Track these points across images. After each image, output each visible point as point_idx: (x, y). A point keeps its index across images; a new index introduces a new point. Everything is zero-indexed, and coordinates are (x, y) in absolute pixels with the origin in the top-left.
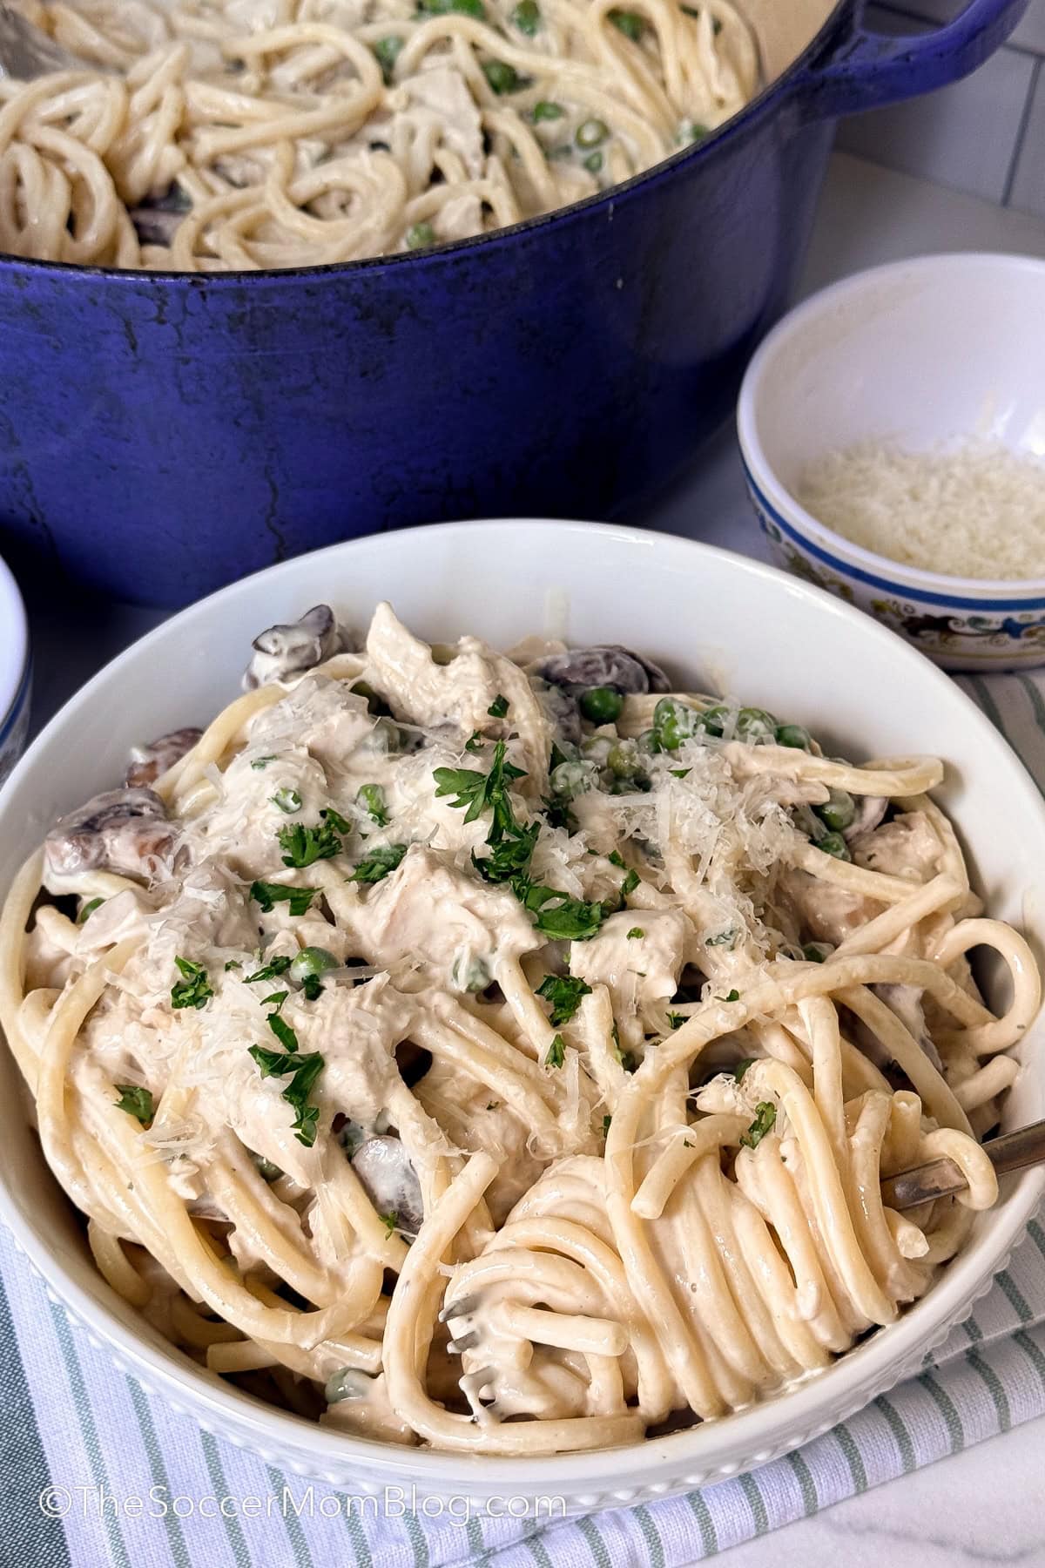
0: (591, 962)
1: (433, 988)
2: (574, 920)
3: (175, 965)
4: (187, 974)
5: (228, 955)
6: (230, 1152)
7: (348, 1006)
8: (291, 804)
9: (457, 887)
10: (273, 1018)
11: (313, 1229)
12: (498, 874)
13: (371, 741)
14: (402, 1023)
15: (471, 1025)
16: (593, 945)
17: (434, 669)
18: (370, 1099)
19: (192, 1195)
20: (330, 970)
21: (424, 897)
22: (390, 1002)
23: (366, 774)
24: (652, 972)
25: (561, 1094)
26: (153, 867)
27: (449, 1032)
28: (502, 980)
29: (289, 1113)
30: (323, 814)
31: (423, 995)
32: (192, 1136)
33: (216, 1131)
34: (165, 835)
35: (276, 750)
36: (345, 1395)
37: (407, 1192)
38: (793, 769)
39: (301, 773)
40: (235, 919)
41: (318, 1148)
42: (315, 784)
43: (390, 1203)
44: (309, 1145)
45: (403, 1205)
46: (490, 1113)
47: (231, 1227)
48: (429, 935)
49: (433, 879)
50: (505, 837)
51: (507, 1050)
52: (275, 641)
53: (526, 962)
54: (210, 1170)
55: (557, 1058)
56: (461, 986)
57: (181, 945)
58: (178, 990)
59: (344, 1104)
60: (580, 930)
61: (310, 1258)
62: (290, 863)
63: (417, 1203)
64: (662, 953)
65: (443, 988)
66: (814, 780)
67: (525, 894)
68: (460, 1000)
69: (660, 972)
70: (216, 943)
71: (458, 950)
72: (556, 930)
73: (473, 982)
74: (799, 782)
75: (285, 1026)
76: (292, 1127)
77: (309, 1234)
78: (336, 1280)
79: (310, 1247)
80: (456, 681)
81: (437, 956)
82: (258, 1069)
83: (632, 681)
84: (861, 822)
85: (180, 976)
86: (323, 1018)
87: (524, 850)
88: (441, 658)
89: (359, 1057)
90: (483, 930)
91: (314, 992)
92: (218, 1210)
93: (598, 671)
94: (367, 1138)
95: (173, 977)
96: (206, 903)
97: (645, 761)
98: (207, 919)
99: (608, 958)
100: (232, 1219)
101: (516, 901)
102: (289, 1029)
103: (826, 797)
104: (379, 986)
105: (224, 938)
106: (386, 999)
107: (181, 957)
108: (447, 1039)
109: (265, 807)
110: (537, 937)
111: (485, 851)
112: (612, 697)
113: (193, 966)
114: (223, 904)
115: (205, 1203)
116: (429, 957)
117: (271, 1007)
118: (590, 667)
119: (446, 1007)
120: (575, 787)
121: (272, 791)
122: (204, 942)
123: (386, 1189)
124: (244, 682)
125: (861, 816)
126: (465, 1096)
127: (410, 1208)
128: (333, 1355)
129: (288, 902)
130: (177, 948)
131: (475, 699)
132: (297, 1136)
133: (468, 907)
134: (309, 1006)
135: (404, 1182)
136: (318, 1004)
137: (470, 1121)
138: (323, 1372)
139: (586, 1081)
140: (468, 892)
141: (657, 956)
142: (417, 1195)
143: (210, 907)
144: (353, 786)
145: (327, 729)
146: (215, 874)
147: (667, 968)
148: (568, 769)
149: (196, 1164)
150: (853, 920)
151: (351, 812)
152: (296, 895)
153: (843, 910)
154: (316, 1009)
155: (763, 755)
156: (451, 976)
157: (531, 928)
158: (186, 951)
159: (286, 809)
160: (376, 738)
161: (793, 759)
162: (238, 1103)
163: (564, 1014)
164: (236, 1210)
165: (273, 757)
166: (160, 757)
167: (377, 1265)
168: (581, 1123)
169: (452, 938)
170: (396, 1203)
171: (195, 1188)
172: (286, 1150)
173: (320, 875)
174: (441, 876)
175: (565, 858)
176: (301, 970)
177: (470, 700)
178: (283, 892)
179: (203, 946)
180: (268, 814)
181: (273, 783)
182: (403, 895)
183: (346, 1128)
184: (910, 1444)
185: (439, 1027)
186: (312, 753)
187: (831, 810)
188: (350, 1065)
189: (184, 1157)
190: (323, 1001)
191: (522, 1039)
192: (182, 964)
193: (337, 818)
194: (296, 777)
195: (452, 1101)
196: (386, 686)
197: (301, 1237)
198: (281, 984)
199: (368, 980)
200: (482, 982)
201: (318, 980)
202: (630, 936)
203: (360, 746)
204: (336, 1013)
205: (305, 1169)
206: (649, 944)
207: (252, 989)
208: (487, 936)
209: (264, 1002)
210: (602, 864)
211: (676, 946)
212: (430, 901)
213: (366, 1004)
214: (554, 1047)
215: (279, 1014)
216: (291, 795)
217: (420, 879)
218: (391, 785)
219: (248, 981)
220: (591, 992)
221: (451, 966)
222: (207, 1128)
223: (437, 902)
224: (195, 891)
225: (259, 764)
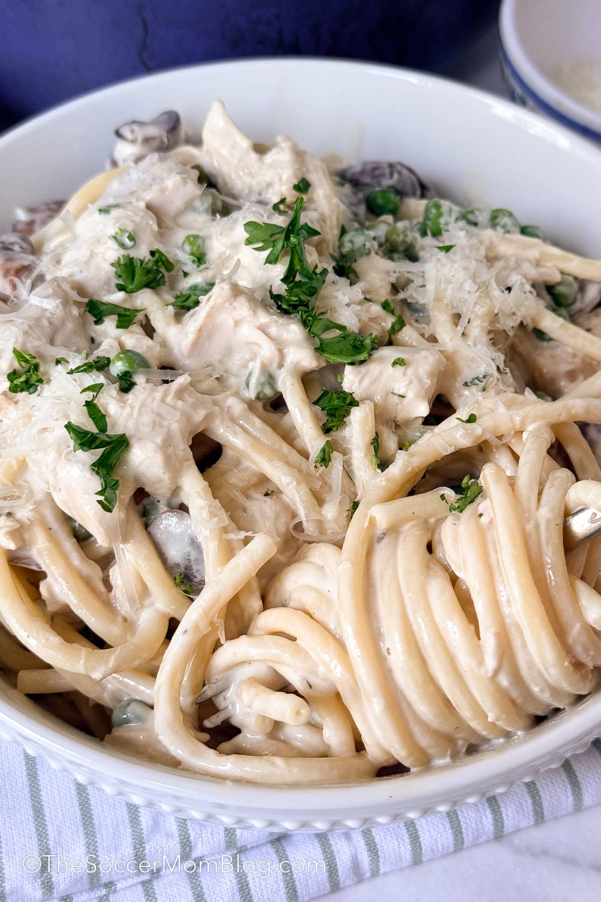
0: (360, 382)
1: (228, 393)
2: (349, 346)
3: (13, 355)
4: (23, 364)
5: (59, 352)
6: (48, 514)
7: (154, 399)
8: (127, 242)
9: (255, 313)
10: (89, 404)
11: (113, 583)
12: (290, 305)
13: (198, 204)
14: (199, 416)
15: (257, 425)
16: (363, 369)
17: (254, 156)
18: (166, 477)
19: (12, 546)
20: (142, 370)
21: (226, 318)
22: (190, 400)
23: (191, 229)
24: (410, 395)
25: (326, 488)
26: (14, 287)
27: (238, 428)
28: (285, 391)
29: (96, 483)
30: (153, 253)
31: (219, 397)
32: (19, 497)
33: (39, 496)
34: (26, 263)
35: (120, 201)
36: (127, 721)
37: (192, 558)
38: (534, 254)
39: (137, 219)
40: (70, 326)
41: (118, 513)
42: (148, 231)
43: (178, 565)
44: (110, 511)
45: (188, 568)
46: (267, 499)
47: (42, 575)
48: (229, 352)
49: (235, 304)
50: (298, 278)
51: (286, 448)
52: (132, 131)
53: (307, 379)
54: (30, 527)
55: (325, 459)
56: (251, 394)
57: (20, 340)
58: (13, 375)
59: (144, 479)
60: (353, 356)
61: (108, 606)
62: (121, 288)
63: (200, 568)
64: (420, 380)
65: (237, 394)
66: (549, 264)
67: (310, 323)
68: (250, 406)
69: (417, 395)
70: (52, 342)
71: (251, 365)
72: (334, 354)
73: (262, 391)
74: (538, 264)
75: (100, 411)
76: (96, 494)
77: (109, 586)
78: (128, 624)
79: (108, 597)
80: (271, 165)
81: (234, 370)
82: (72, 443)
83: (408, 188)
84: (582, 303)
85: (17, 365)
86: (132, 407)
87: (313, 287)
88: (260, 149)
89: (159, 440)
90: (273, 348)
91: (126, 386)
92: (33, 561)
93: (382, 175)
94: (161, 511)
95: (11, 365)
96: (46, 310)
97: (415, 239)
98: (45, 323)
99: (375, 380)
100: (44, 569)
101: (302, 328)
102: (102, 414)
103: (558, 278)
104: (181, 385)
105: (59, 339)
106: (186, 396)
107: (18, 349)
108: (235, 433)
109: (105, 243)
110: (318, 359)
111: (280, 288)
112: (393, 197)
113: (28, 357)
114: (59, 312)
115: (23, 553)
116: (226, 372)
117: (89, 396)
118: (377, 172)
119: (237, 407)
120: (359, 249)
121: (112, 231)
122: (40, 340)
123: (175, 553)
124: (108, 165)
125: (583, 298)
126: (246, 483)
127: (194, 571)
128: (121, 687)
129: (115, 317)
130: (16, 342)
131: (285, 177)
132: (99, 502)
133: (263, 329)
134: (121, 397)
135: (189, 549)
136: (130, 396)
137: (248, 504)
138: (111, 700)
139: (347, 480)
140: (263, 318)
141: (415, 382)
142: (200, 560)
143: (48, 314)
144: (180, 236)
145: (163, 190)
146: (56, 288)
147: (423, 393)
148: (353, 236)
149: (18, 521)
150: (572, 376)
151: (176, 255)
152: (123, 313)
153: (564, 368)
154: (128, 400)
155: (511, 241)
156: (244, 386)
157: (313, 351)
158: (24, 345)
159: (122, 245)
160: (203, 202)
161: (533, 246)
162: (54, 471)
163: (334, 424)
164: (48, 561)
165: (117, 206)
166: (38, 217)
167: (164, 614)
168: (340, 514)
169: (247, 357)
170: (183, 566)
171: (15, 542)
172: (91, 514)
173: (145, 300)
174: (242, 302)
175: (346, 300)
176: (117, 368)
177: (281, 179)
178: (113, 309)
179: (38, 343)
180: (108, 248)
181: (114, 225)
182: (209, 316)
183: (145, 502)
184: (581, 789)
185: (230, 424)
186: (149, 207)
187: (562, 289)
188: (151, 446)
189: (9, 514)
190: (133, 393)
191: (298, 442)
192: (19, 355)
193: (164, 258)
194: (133, 221)
195: (235, 486)
196: (215, 168)
197: (102, 588)
198: (99, 377)
199: (172, 381)
200: (268, 392)
201: (131, 377)
202: (395, 363)
203: (189, 206)
204: (143, 405)
205: (106, 530)
206: (410, 371)
207: (75, 380)
208: (276, 353)
209: (84, 391)
210: (376, 309)
211: (431, 375)
212: (231, 322)
213: (169, 399)
214: (323, 450)
215: (95, 402)
216: (127, 234)
217: (224, 303)
218: (209, 237)
219: (71, 372)
220: (358, 405)
221: (245, 378)
222: (31, 493)
223: (237, 323)
224: (38, 299)
225: (105, 211)
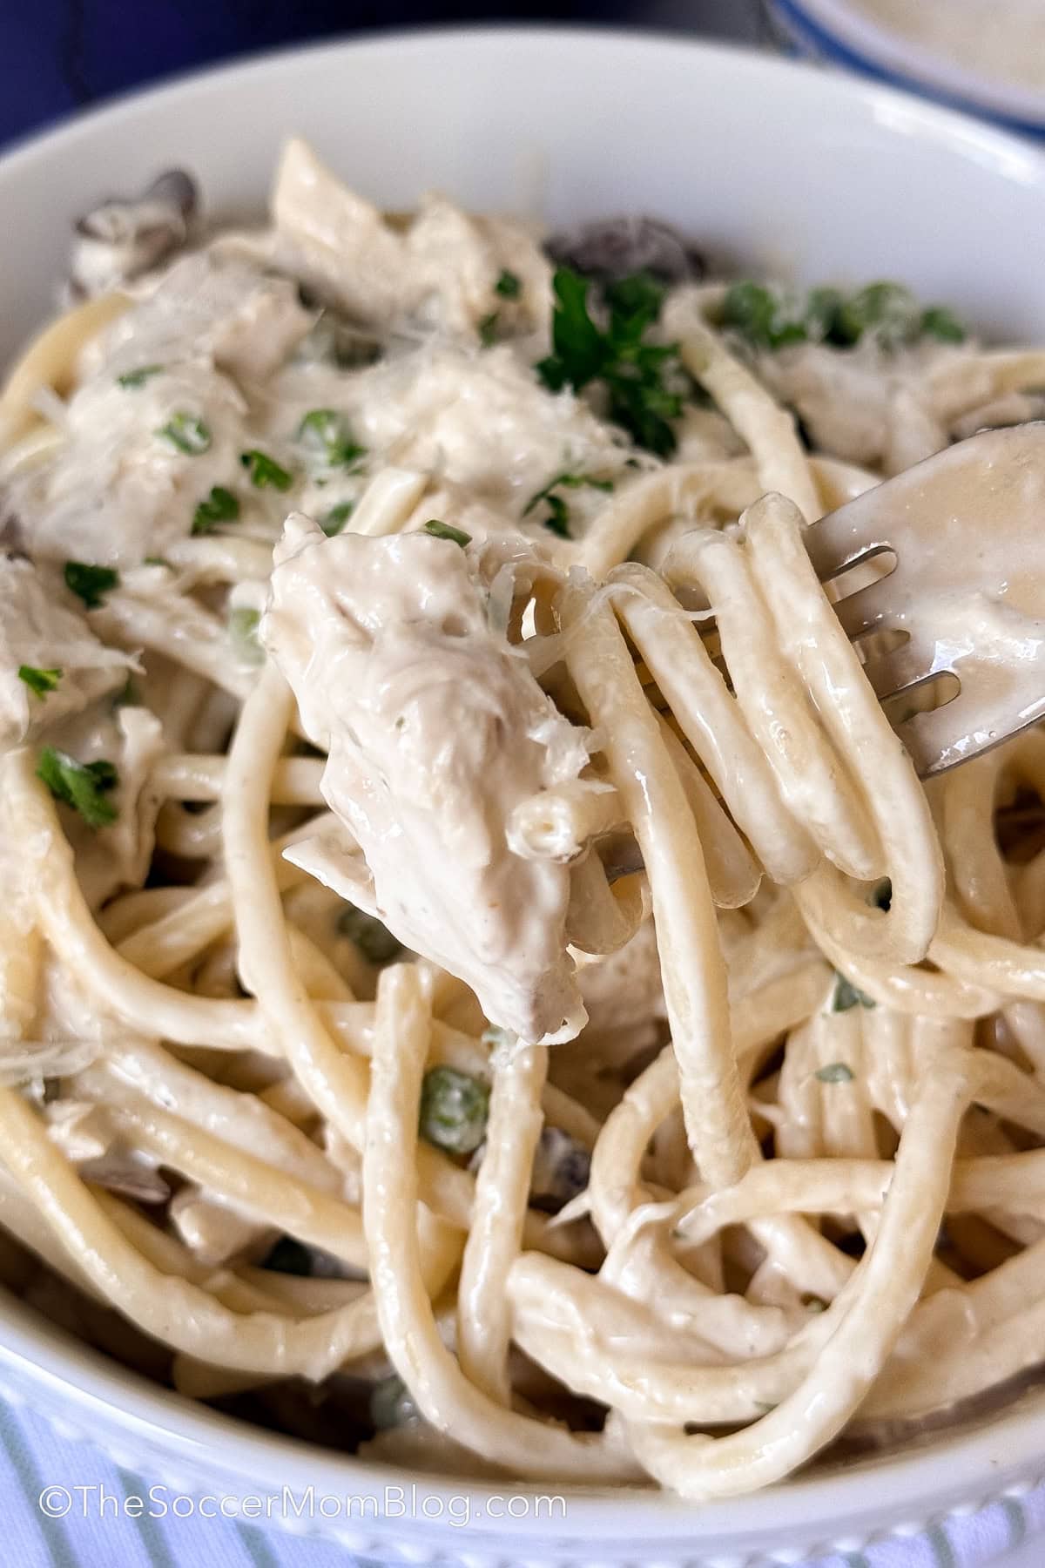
8: (193, 437)
13: (306, 347)
17: (388, 239)
30: (246, 460)
35: (163, 357)
39: (204, 393)
42: (228, 412)
52: (113, 220)
80: (430, 252)
88: (399, 222)
109: (148, 446)
121: (159, 419)
124: (65, 293)
131: (468, 274)
144: (289, 415)
145: (237, 327)
151: (291, 454)
159: (185, 446)
160: (317, 343)
165: (155, 369)
177: (460, 278)
180: (154, 455)
181: (159, 407)
186: (220, 365)
193: (269, 464)
194: (198, 396)
216: (193, 425)
218: (357, 410)
225: (134, 379)
